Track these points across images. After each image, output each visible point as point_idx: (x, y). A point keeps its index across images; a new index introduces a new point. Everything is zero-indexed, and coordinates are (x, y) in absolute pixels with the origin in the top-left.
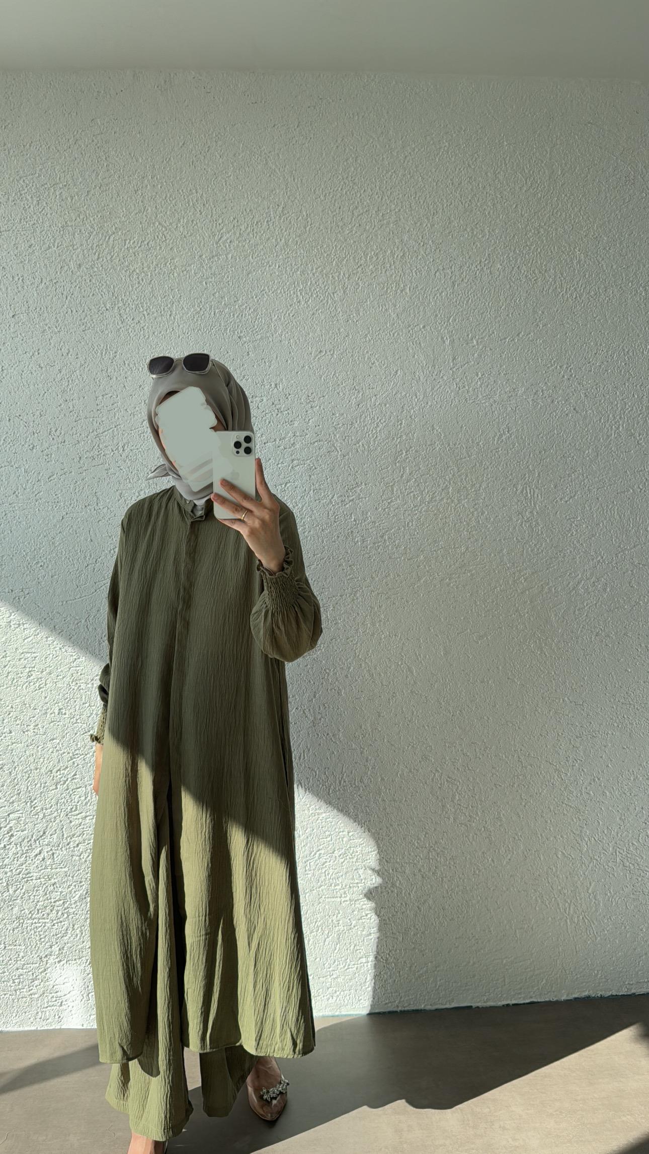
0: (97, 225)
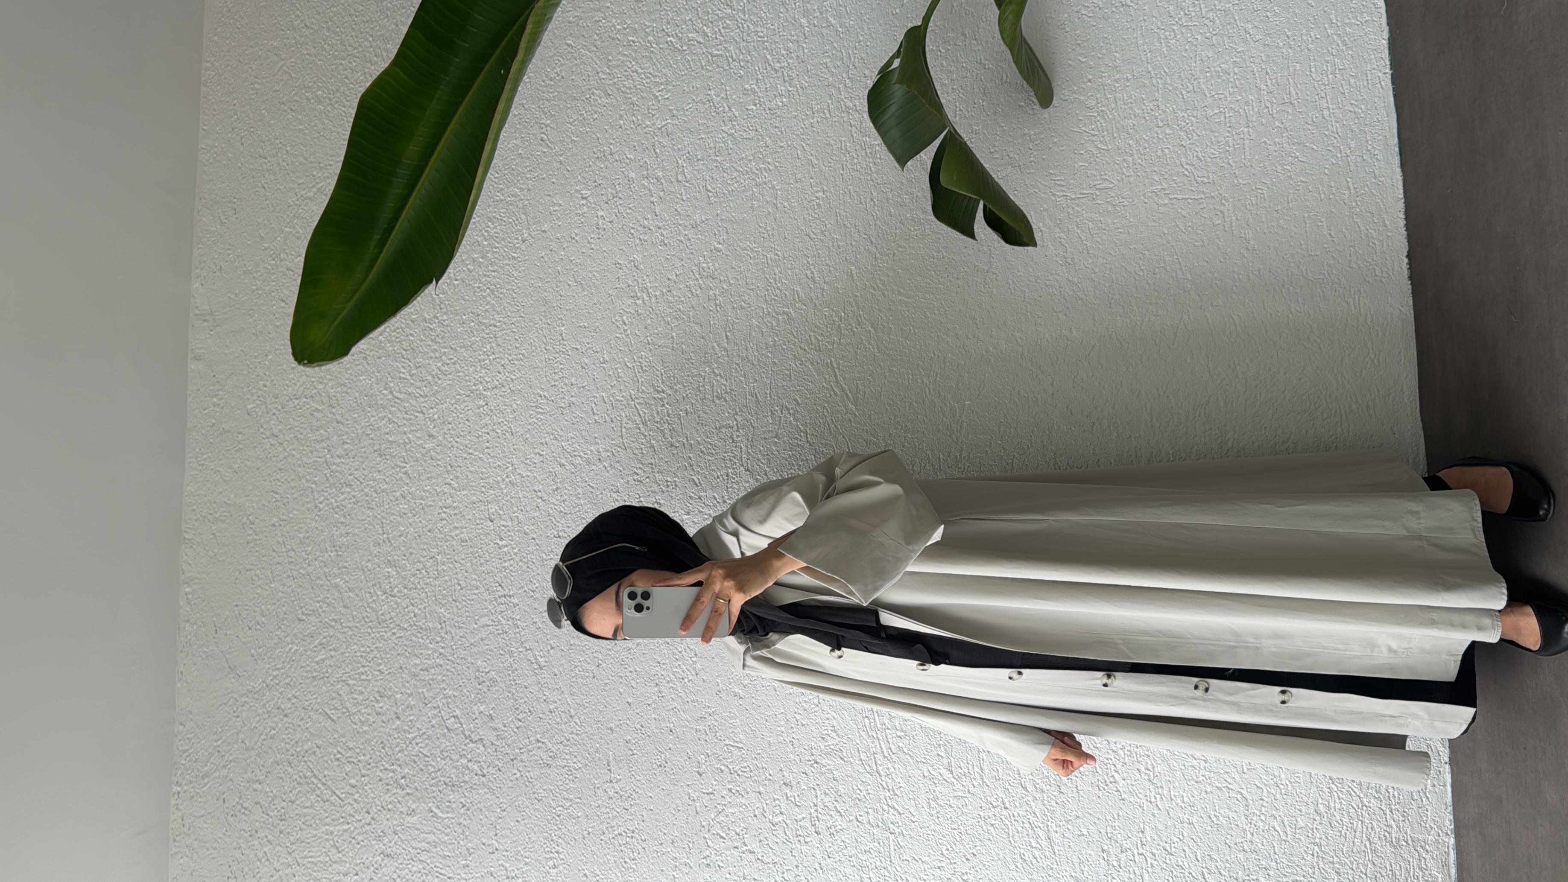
0: (381, 412)
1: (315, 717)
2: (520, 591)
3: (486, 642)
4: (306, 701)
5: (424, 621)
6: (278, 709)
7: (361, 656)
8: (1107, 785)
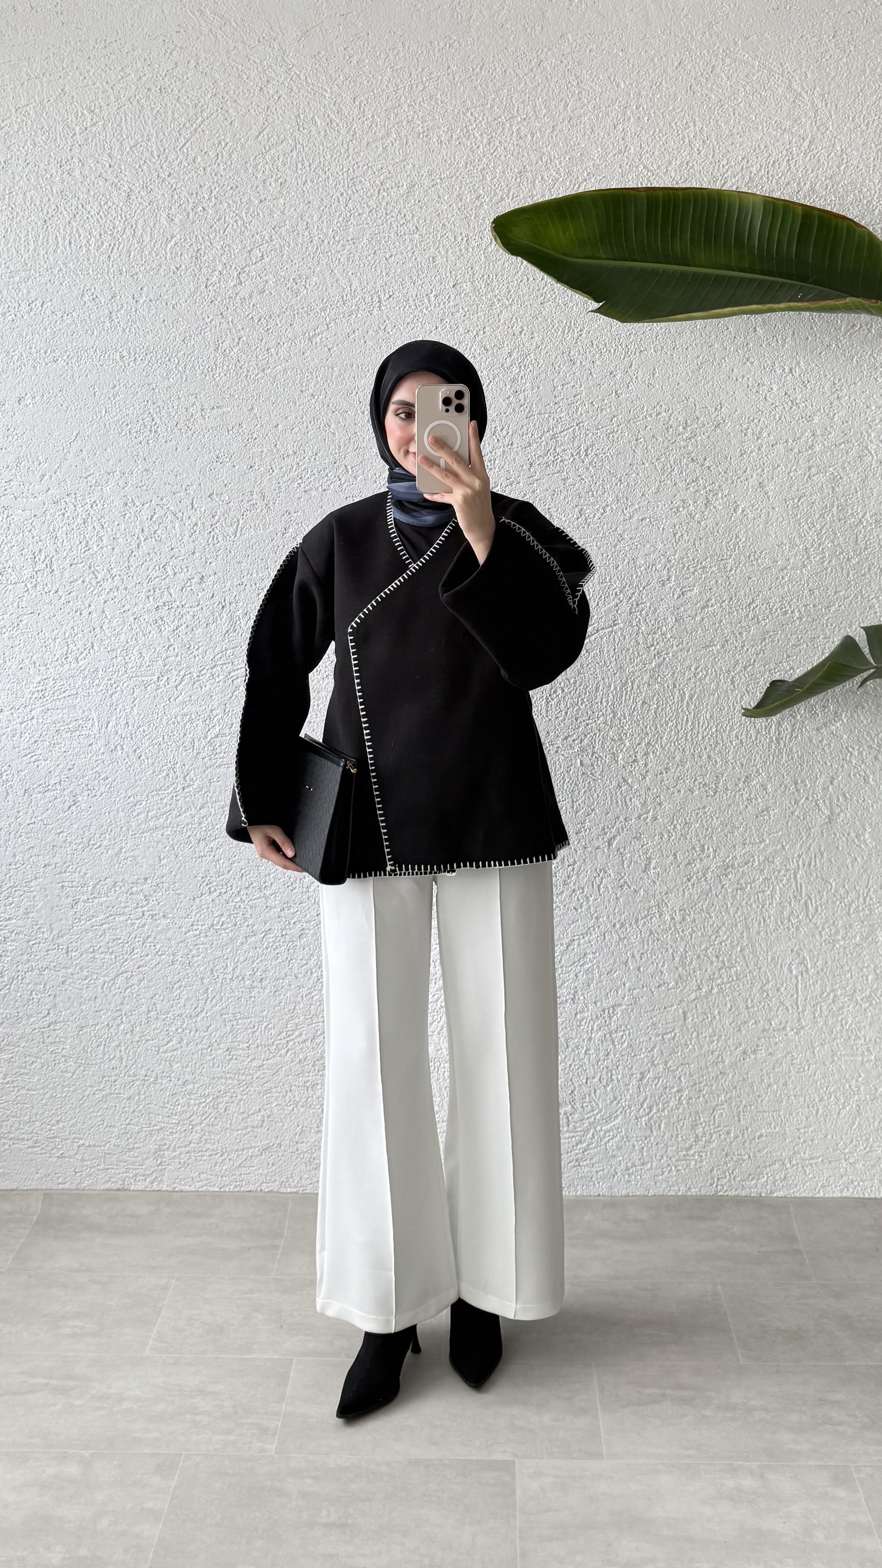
1: (260, 119)
2: (384, 316)
3: (335, 285)
4: (276, 109)
5: (355, 223)
6: (268, 81)
7: (320, 162)
8: (207, 884)
